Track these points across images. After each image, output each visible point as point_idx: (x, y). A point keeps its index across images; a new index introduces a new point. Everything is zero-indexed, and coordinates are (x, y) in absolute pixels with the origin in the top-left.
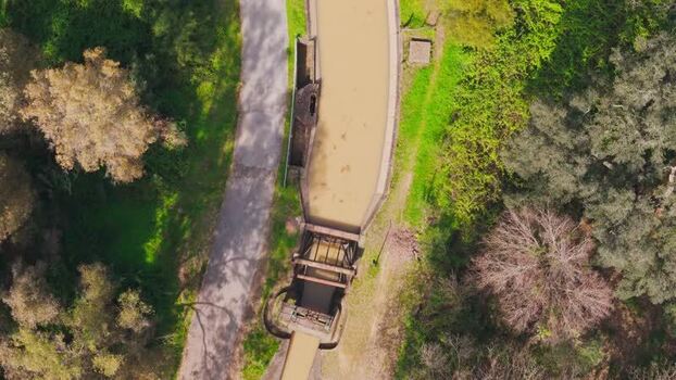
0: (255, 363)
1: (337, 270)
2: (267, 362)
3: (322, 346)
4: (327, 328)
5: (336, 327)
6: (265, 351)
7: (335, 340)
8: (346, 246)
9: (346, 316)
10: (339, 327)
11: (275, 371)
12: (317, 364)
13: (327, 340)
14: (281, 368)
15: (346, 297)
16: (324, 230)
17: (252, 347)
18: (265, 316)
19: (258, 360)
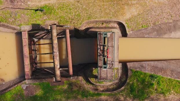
0: (155, 86)
1: (55, 42)
2: (152, 76)
3: (124, 34)
4: (109, 35)
5: (105, 28)
6: (143, 81)
7: (116, 25)
8: (36, 40)
9: (93, 22)
10: (104, 25)
11: (157, 67)
12: (141, 34)
13: (118, 32)
14: (152, 63)
15: (77, 27)
16: (27, 62)
17: (143, 93)
18: (114, 90)
19: (152, 84)
